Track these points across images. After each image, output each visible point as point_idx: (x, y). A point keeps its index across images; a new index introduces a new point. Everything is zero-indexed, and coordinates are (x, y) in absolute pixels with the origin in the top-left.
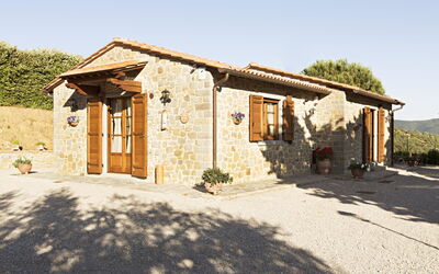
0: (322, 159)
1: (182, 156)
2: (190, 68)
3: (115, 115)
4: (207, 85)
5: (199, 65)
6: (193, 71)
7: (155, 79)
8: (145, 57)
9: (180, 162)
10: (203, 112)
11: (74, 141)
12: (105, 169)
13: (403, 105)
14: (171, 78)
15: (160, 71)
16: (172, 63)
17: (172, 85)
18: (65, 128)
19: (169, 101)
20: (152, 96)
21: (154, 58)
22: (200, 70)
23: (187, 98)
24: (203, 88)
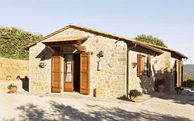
0: (160, 84)
1: (110, 83)
2: (115, 41)
3: (68, 62)
4: (124, 49)
5: (121, 39)
6: (116, 42)
7: (94, 45)
8: (88, 34)
9: (109, 87)
10: (122, 62)
11: (43, 75)
12: (62, 90)
13: (187, 58)
14: (103, 45)
15: (97, 41)
16: (104, 38)
17: (104, 49)
18: (37, 68)
19: (102, 56)
20: (92, 54)
21: (93, 35)
22: (121, 42)
23: (113, 55)
24: (122, 51)
